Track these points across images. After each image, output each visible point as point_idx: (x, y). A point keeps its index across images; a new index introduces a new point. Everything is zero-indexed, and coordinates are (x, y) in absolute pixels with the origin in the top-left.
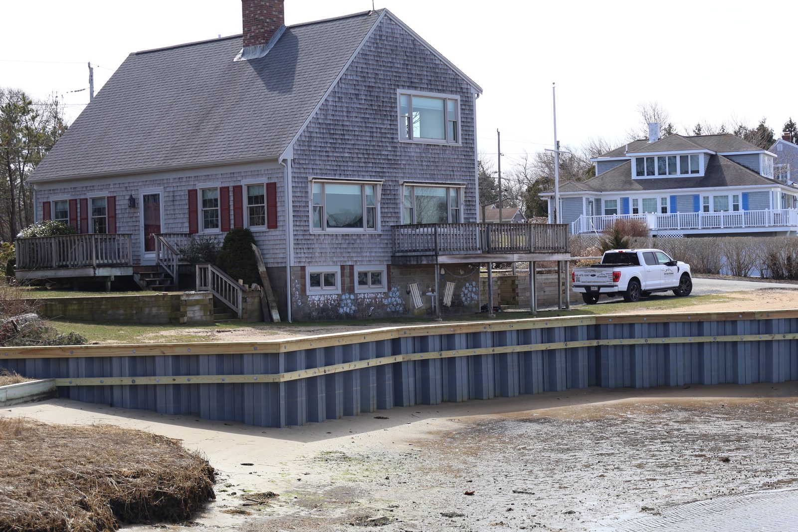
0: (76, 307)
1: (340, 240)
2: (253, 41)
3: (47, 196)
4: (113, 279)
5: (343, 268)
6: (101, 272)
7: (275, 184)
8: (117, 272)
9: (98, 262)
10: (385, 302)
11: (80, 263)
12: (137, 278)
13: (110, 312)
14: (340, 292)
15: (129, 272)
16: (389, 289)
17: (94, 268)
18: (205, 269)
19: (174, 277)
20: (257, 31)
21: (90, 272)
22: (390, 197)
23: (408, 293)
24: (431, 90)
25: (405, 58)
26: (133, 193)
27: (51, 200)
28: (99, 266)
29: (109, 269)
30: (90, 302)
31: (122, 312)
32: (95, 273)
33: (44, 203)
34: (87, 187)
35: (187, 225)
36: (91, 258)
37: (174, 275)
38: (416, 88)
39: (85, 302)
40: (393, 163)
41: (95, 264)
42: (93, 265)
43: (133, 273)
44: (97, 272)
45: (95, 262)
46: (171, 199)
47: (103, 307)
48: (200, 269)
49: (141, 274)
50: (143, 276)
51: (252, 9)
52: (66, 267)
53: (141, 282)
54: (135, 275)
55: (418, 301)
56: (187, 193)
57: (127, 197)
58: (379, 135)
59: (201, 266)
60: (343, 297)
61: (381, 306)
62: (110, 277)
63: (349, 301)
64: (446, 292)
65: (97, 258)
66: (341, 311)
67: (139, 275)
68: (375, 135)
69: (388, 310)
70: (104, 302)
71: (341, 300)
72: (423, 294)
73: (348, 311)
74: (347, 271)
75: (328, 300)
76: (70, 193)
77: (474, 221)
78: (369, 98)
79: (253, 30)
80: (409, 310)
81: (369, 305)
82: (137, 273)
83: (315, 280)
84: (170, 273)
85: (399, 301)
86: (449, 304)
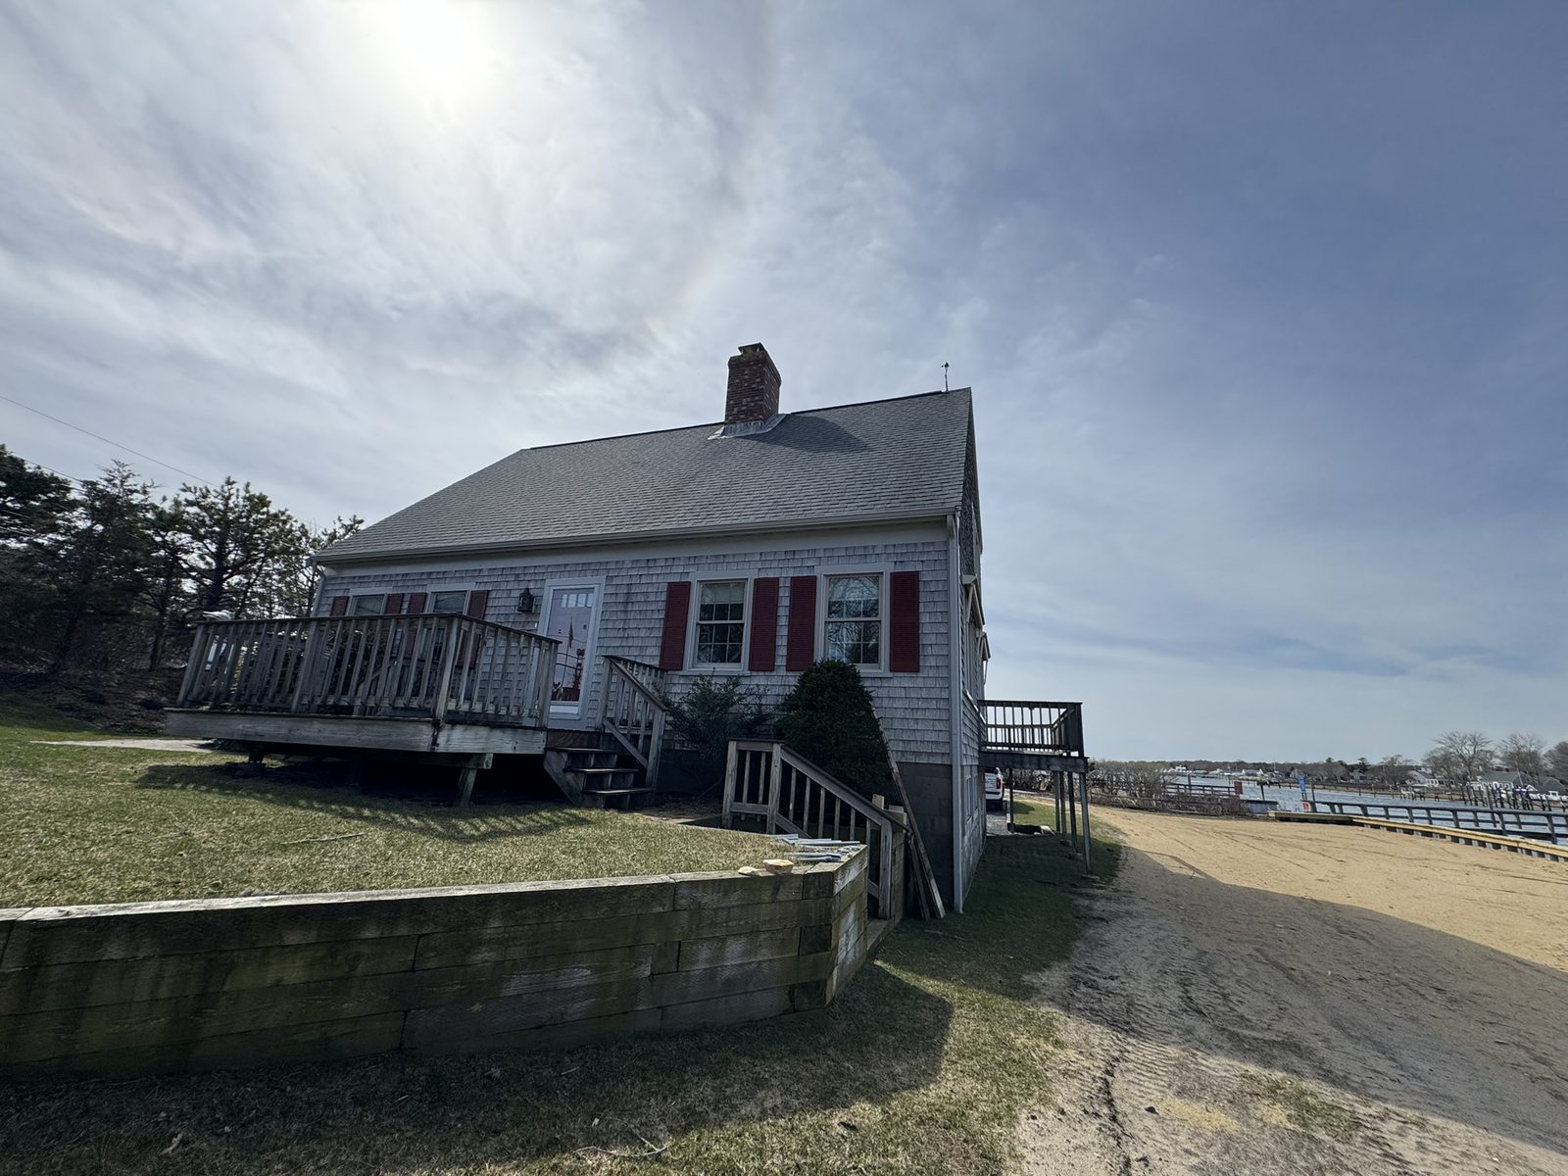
0: (294, 972)
2: (743, 416)
3: (344, 587)
4: (488, 763)
6: (457, 740)
7: (915, 575)
8: (504, 743)
9: (452, 706)
11: (386, 703)
12: (555, 765)
13: (516, 985)
15: (535, 745)
17: (437, 726)
18: (756, 757)
19: (650, 767)
20: (753, 404)
21: (420, 737)
26: (531, 585)
27: (351, 594)
28: (455, 719)
29: (483, 732)
30: (403, 930)
31: (581, 975)
32: (435, 743)
33: (335, 598)
34: (430, 573)
35: (656, 652)
36: (433, 691)
37: (651, 763)
39: (370, 933)
41: (441, 711)
42: (434, 716)
43: (546, 749)
44: (442, 739)
45: (443, 704)
46: (621, 599)
47: (484, 956)
48: (741, 754)
49: (571, 754)
50: (577, 760)
51: (746, 377)
52: (341, 712)
53: (569, 776)
54: (551, 755)
56: (664, 588)
57: (517, 594)
59: (744, 746)
62: (481, 755)
65: (453, 694)
67: (565, 756)
70: (494, 926)
76: (393, 584)
79: (744, 403)
82: (559, 751)
84: (639, 757)
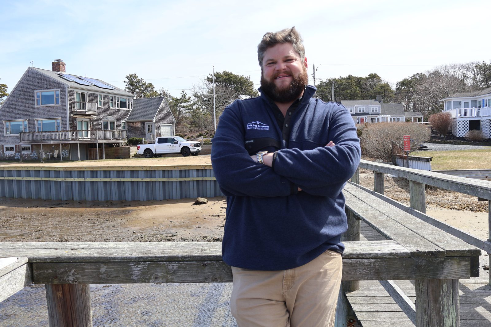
1: (14, 138)
5: (16, 146)
10: (31, 156)
14: (15, 152)
16: (32, 152)
22: (31, 124)
23: (40, 153)
24: (48, 89)
25: (38, 80)
38: (42, 89)
40: (33, 114)
55: (44, 156)
58: (28, 106)
60: (16, 154)
61: (30, 157)
63: (18, 155)
64: (55, 153)
66: (16, 158)
68: (26, 106)
69: (32, 158)
71: (15, 155)
72: (45, 153)
73: (18, 158)
74: (18, 146)
75: (11, 155)
77: (66, 129)
78: (24, 95)
80: (40, 158)
81: (25, 157)
83: (7, 149)
85: (36, 155)
86: (56, 157)
